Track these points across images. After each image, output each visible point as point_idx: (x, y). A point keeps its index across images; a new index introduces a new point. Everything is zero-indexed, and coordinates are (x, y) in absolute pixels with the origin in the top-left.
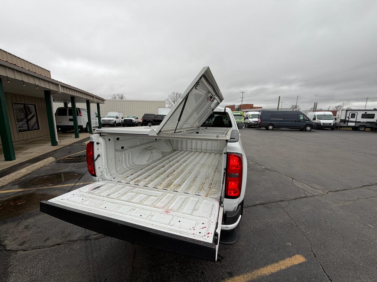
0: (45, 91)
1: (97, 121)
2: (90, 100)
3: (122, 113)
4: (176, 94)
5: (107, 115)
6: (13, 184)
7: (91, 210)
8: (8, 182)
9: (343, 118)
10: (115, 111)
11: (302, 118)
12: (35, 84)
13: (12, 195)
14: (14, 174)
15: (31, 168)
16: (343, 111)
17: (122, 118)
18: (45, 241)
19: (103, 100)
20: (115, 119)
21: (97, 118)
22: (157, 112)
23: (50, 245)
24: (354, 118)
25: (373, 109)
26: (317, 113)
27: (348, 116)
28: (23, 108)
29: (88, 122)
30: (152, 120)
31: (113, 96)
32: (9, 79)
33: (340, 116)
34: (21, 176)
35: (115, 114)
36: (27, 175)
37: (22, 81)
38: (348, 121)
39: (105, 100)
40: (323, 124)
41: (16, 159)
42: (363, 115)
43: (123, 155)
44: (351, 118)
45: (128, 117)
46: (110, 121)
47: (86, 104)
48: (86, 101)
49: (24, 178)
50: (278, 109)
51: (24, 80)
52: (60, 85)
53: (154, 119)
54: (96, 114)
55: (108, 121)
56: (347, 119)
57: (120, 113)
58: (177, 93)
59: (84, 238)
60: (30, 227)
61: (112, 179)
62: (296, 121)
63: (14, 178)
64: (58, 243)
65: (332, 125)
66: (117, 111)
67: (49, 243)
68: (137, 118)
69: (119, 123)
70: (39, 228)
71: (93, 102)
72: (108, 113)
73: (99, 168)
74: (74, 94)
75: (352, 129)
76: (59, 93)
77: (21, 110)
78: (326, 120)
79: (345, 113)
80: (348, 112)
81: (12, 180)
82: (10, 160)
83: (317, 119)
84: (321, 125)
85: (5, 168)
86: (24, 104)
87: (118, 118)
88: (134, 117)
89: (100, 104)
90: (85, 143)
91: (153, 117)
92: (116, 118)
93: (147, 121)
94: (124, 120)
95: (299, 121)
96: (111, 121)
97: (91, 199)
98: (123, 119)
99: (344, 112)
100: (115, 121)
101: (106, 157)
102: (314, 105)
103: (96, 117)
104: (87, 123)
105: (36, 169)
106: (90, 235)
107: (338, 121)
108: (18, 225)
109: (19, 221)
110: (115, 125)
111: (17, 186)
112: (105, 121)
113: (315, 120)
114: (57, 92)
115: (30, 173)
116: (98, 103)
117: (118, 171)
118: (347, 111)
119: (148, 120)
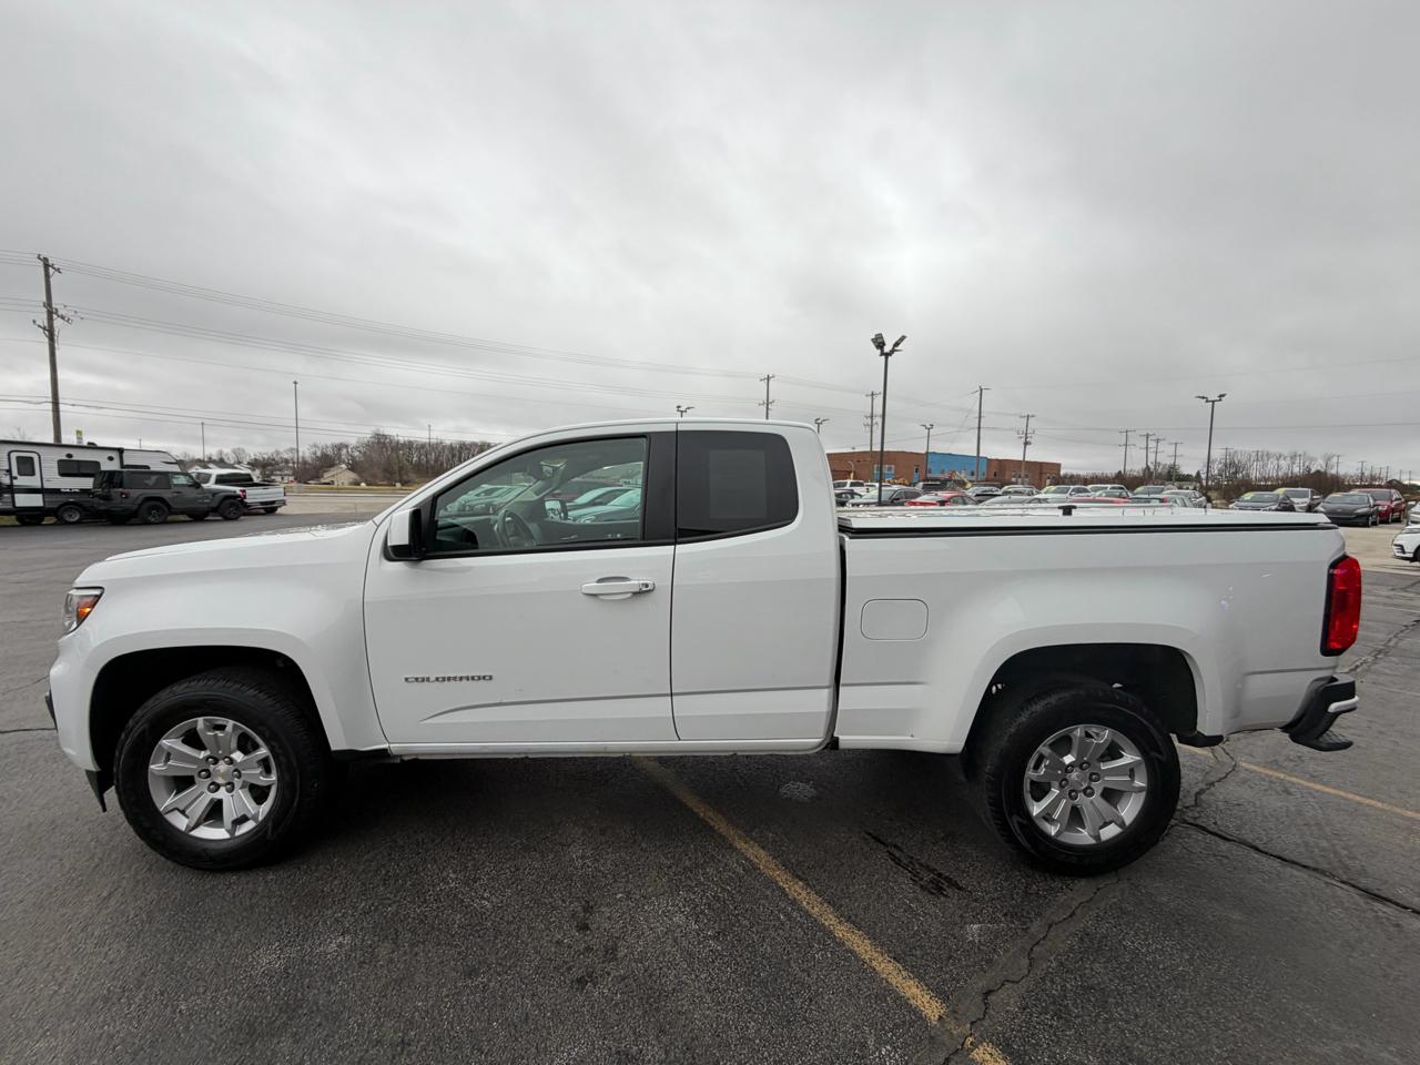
24: (32, 473)
27: (3, 465)
38: (13, 490)
42: (60, 463)
44: (20, 473)
56: (6, 480)
75: (18, 519)
80: (5, 449)
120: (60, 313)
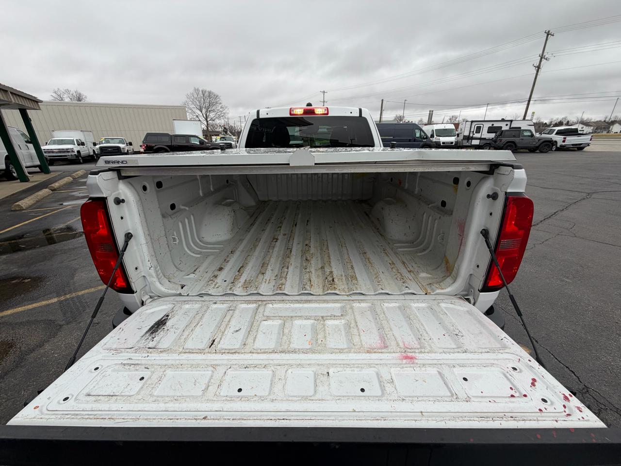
1: (33, 151)
3: (91, 133)
4: (201, 93)
5: (53, 137)
7: (205, 418)
9: (466, 133)
10: (70, 129)
11: (418, 135)
16: (467, 123)
17: (95, 144)
19: (35, 101)
20: (76, 148)
21: (31, 146)
22: (173, 130)
24: (479, 133)
25: (501, 119)
26: (436, 127)
27: (472, 130)
29: (7, 156)
30: (166, 146)
33: (463, 130)
35: (75, 136)
38: (473, 138)
39: (41, 102)
40: (443, 143)
42: (489, 128)
43: (179, 225)
44: (476, 133)
45: (108, 142)
46: (64, 152)
50: (380, 121)
53: (170, 144)
54: (23, 135)
55: (60, 152)
56: (471, 135)
57: (85, 133)
61: (180, 291)
62: (410, 141)
65: (454, 144)
66: (76, 129)
68: (131, 144)
69: (89, 156)
71: (8, 105)
72: (55, 134)
73: (136, 268)
78: (447, 137)
79: (470, 126)
80: (474, 124)
83: (435, 136)
84: (440, 145)
87: (83, 144)
88: (122, 142)
89: (28, 111)
90: (18, 205)
91: (167, 139)
92: (79, 145)
93: (154, 148)
94: (101, 148)
95: (415, 140)
96: (68, 152)
97: (169, 372)
98: (98, 146)
99: (469, 124)
100: (79, 152)
101: (148, 238)
102: (430, 114)
103: (27, 142)
104: (7, 158)
107: (461, 137)
110: (81, 161)
112: (53, 152)
113: (433, 137)
116: (23, 107)
117: (177, 265)
118: (472, 122)
119: (157, 147)
120: (546, 57)
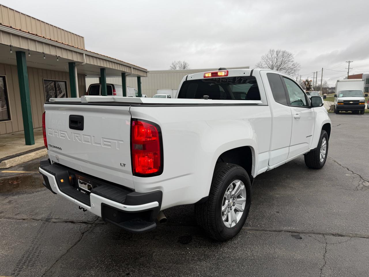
0: (69, 63)
2: (127, 73)
4: (275, 53)
5: (157, 94)
6: (20, 166)
8: (17, 163)
12: (56, 56)
13: (14, 175)
14: (23, 156)
15: (40, 152)
18: (16, 215)
19: (145, 72)
23: (18, 218)
28: (54, 86)
31: (172, 66)
32: (30, 53)
34: (29, 160)
36: (35, 159)
37: (43, 53)
39: (149, 72)
41: (35, 144)
47: (121, 78)
48: (122, 73)
49: (31, 162)
51: (45, 52)
52: (84, 54)
57: (174, 91)
58: (277, 52)
59: (45, 219)
60: (12, 202)
63: (22, 161)
64: (24, 218)
67: (18, 217)
70: (18, 204)
71: (130, 75)
72: (159, 91)
74: (102, 65)
76: (83, 64)
77: (51, 88)
81: (21, 163)
82: (30, 144)
85: (22, 152)
86: (55, 82)
89: (141, 78)
105: (45, 154)
106: (52, 219)
108: (5, 199)
109: (7, 196)
111: (22, 168)
114: (81, 64)
115: (38, 158)
116: (139, 76)
